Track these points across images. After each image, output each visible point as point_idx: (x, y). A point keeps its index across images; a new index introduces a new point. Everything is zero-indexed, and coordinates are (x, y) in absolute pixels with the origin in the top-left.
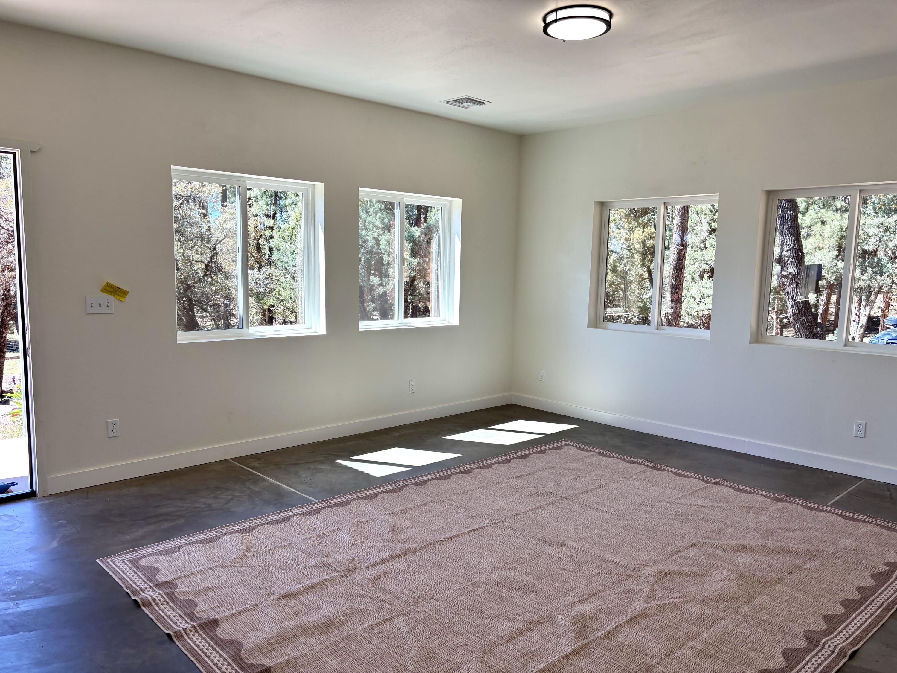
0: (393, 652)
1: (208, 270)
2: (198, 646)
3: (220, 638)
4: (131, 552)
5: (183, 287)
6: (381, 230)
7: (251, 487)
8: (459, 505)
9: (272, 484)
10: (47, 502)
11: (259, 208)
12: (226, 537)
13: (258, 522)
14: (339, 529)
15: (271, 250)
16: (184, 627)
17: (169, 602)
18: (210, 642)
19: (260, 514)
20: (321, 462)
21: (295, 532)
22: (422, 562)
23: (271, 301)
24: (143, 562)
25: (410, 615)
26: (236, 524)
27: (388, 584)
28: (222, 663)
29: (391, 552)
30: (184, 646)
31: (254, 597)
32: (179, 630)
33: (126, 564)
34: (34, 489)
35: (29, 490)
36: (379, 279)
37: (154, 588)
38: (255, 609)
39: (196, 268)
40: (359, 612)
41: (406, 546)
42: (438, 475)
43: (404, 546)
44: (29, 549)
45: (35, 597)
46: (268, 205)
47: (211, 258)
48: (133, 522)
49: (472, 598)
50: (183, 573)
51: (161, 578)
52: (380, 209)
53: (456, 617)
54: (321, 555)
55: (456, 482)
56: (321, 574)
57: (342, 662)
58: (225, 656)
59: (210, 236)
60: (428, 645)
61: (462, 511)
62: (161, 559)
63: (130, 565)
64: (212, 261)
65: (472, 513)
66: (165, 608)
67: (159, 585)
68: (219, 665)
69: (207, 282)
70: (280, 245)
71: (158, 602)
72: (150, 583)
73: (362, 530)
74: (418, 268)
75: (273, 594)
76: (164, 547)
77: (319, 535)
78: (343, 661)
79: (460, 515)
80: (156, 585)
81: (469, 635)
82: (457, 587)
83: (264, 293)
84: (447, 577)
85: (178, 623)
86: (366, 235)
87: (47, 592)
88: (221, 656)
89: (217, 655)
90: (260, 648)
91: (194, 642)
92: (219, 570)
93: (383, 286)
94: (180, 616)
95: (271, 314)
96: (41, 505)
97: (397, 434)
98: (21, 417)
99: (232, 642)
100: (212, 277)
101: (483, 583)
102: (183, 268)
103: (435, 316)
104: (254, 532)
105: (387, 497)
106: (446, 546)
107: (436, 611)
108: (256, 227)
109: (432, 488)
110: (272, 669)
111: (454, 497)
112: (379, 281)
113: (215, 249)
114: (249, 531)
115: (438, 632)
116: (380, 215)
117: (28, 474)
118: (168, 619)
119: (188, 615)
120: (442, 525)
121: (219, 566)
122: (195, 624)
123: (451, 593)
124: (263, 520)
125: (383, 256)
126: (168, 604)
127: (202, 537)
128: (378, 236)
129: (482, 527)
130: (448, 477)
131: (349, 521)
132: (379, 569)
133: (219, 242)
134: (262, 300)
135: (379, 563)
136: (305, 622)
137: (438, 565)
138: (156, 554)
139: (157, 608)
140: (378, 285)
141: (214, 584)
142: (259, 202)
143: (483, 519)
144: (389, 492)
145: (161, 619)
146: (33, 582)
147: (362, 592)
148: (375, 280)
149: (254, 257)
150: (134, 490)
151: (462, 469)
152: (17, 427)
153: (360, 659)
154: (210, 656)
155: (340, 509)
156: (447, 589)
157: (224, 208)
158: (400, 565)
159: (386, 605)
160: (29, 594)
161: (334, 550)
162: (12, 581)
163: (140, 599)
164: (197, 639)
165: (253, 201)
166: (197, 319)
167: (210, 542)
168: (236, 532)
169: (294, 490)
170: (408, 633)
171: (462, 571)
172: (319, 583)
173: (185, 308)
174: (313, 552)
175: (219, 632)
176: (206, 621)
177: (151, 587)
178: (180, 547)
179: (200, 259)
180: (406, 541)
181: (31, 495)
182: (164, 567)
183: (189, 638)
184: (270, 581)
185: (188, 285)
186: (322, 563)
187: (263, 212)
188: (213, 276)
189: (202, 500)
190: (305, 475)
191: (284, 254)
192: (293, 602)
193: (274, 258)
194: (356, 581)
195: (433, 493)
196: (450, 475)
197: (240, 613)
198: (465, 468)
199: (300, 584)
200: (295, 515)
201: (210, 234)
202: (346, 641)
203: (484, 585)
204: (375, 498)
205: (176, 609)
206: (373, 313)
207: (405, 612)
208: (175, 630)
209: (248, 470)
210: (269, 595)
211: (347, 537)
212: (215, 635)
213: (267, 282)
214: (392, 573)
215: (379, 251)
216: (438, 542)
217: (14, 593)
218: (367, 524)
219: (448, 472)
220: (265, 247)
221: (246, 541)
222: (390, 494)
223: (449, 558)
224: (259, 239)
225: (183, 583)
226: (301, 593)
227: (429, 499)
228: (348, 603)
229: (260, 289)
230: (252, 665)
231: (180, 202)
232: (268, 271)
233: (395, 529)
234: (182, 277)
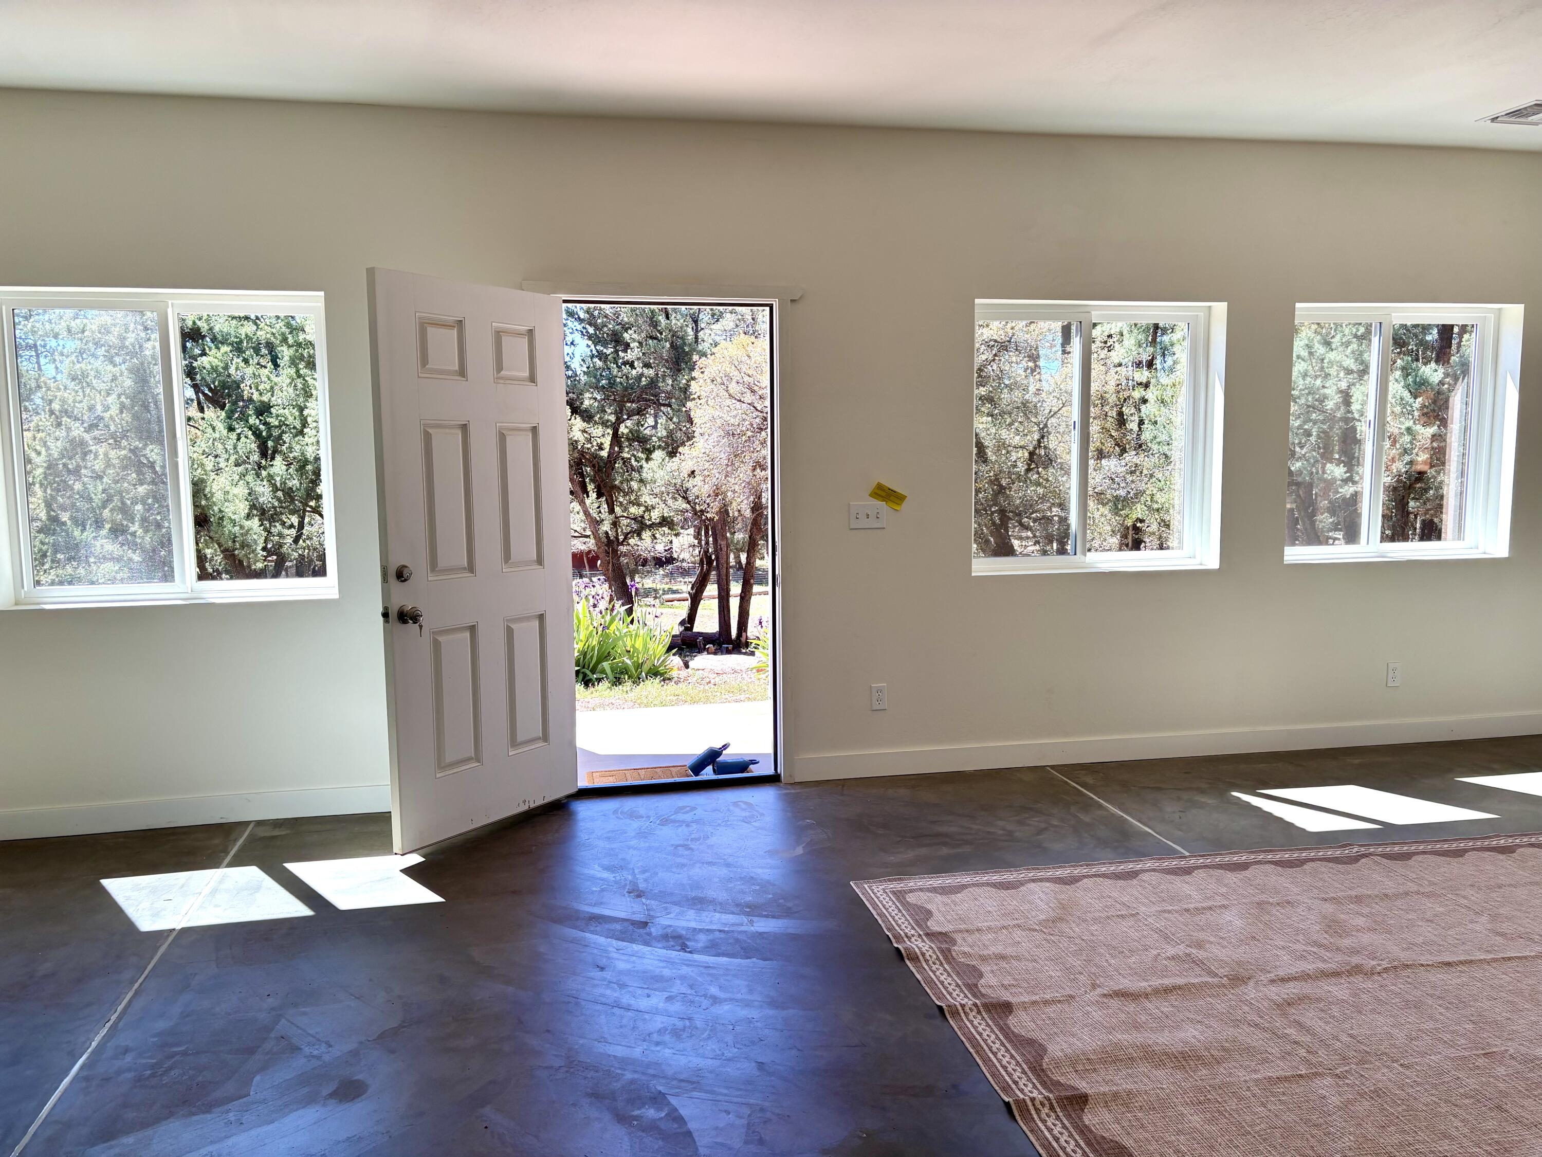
0: (1307, 1131)
1: (1034, 462)
2: (980, 1034)
3: (1013, 1032)
4: (895, 880)
5: (993, 490)
6: (1355, 375)
7: (1079, 815)
8: (1477, 908)
9: (1113, 815)
10: (793, 791)
11: (1124, 351)
12: (1032, 886)
13: (1085, 871)
14: (1224, 907)
15: (1141, 422)
16: (963, 1002)
17: (944, 962)
18: (998, 1032)
19: (1090, 860)
20: (1202, 791)
21: (1146, 898)
22: (1383, 995)
23: (1139, 511)
24: (911, 898)
25: (1347, 1078)
26: (1050, 868)
27: (1310, 1017)
28: (1013, 1067)
29: (1321, 965)
30: (960, 1028)
31: (1069, 984)
32: (955, 1005)
33: (888, 896)
34: (779, 771)
35: (771, 771)
36: (1345, 469)
37: (924, 937)
38: (1070, 1003)
39: (1013, 458)
40: (1248, 1050)
41: (1355, 960)
42: (1438, 846)
43: (1349, 958)
44: (769, 851)
45: (773, 917)
46: (1140, 346)
47: (1039, 441)
48: (899, 839)
49: (1484, 1079)
50: (965, 926)
51: (934, 926)
52: (1356, 336)
53: (1442, 1105)
54: (1187, 943)
55: (1477, 866)
56: (1185, 974)
57: (1210, 1122)
58: (1018, 1058)
59: (1040, 404)
60: (1378, 1137)
61: (1484, 919)
62: (936, 899)
63: (894, 899)
64: (1040, 447)
65: (1506, 927)
66: (938, 969)
67: (931, 935)
68: (1010, 1069)
69: (1030, 480)
70: (1157, 413)
71: (929, 958)
72: (919, 930)
73: (1267, 917)
74: (1435, 445)
75: (1099, 986)
76: (940, 882)
77: (1187, 910)
78: (1212, 1121)
79: (1478, 927)
80: (927, 935)
81: (1466, 1143)
82: (1452, 1053)
83: (1125, 499)
84: (1434, 1031)
85: (954, 995)
86: (1323, 387)
87: (788, 913)
88: (1012, 1057)
89: (1006, 1054)
90: (1073, 1061)
91: (975, 1028)
92: (1018, 932)
93: (1355, 483)
94: (958, 985)
95: (1137, 534)
96: (786, 794)
97: (1357, 761)
98: (767, 674)
99: (1031, 1042)
100: (1038, 473)
101: (1512, 1057)
102: (994, 458)
103: (1454, 539)
104: (1077, 885)
105: (1323, 869)
106: (1438, 977)
107: (1403, 1084)
108: (1118, 385)
109: (1420, 869)
110: (1090, 1098)
111: (1469, 892)
112: (1346, 473)
113: (1046, 426)
114: (1069, 882)
115: (1401, 1121)
116: (1354, 346)
117: (770, 750)
118: (940, 986)
119: (968, 986)
120: (1435, 939)
121: (1019, 926)
122: (977, 1001)
123: (1437, 1060)
124: (1094, 870)
125: (1357, 424)
126: (941, 964)
127: (996, 878)
128: (1349, 386)
129: (1526, 957)
130: (1459, 853)
131: (1245, 897)
132: (1292, 989)
133: (1052, 413)
134: (1123, 510)
135: (1295, 979)
136: (1150, 1042)
137: (1418, 1006)
138: (929, 890)
139: (926, 967)
140: (1342, 480)
141: (1009, 951)
142: (1126, 342)
143: (1528, 943)
144: (1329, 861)
145: (930, 982)
146: (771, 896)
147: (1258, 1020)
148: (1337, 471)
149: (1112, 436)
150: (903, 792)
151: (1494, 843)
152: (762, 687)
153: (1243, 1127)
154: (996, 1053)
155: (1229, 874)
156: (1429, 1052)
157: (1066, 355)
158: (1338, 990)
159: (1303, 1052)
160: (766, 911)
161: (1212, 939)
162: (747, 890)
163: (905, 949)
164: (980, 1024)
165: (1115, 340)
166: (1013, 540)
167: (1008, 888)
168: (1048, 880)
169: (1150, 831)
170: (1340, 1108)
171: (1467, 1026)
172: (1180, 988)
173: (994, 524)
174: (1173, 935)
175: (1012, 1021)
176: (994, 1001)
177: (920, 935)
178: (964, 887)
179: (1022, 443)
180: (1354, 952)
181: (773, 780)
182: (939, 912)
183: (968, 1019)
184: (1096, 965)
185: (1000, 486)
186: (1189, 955)
187: (1131, 358)
188: (1040, 469)
189: (1000, 823)
190: (1170, 808)
191: (1163, 430)
192: (1131, 1007)
193: (1146, 436)
194: (1248, 998)
195: (1423, 878)
196: (1465, 851)
197: (1046, 1003)
198: (1502, 842)
199: (1147, 981)
200: (1147, 871)
201: (1039, 401)
202: (1220, 1092)
203: (1514, 1063)
204: (1297, 866)
205: (952, 974)
206: (1330, 534)
207: (1338, 1072)
208: (949, 1003)
209: (1075, 788)
210: (1094, 986)
211: (1238, 923)
212: (1006, 1024)
213: (1131, 479)
214: (1319, 1000)
215: (1349, 415)
216: (1422, 965)
217: (749, 907)
218: (1278, 908)
219: (1462, 845)
220: (1132, 418)
221: (1063, 896)
222: (1331, 865)
223: (1441, 998)
224: (1122, 405)
225: (964, 939)
226: (1147, 996)
227: (1413, 887)
228: (1231, 1032)
229: (1118, 492)
230: (1058, 1083)
231: (994, 352)
232: (1134, 460)
233: (1333, 926)
234: (991, 474)
